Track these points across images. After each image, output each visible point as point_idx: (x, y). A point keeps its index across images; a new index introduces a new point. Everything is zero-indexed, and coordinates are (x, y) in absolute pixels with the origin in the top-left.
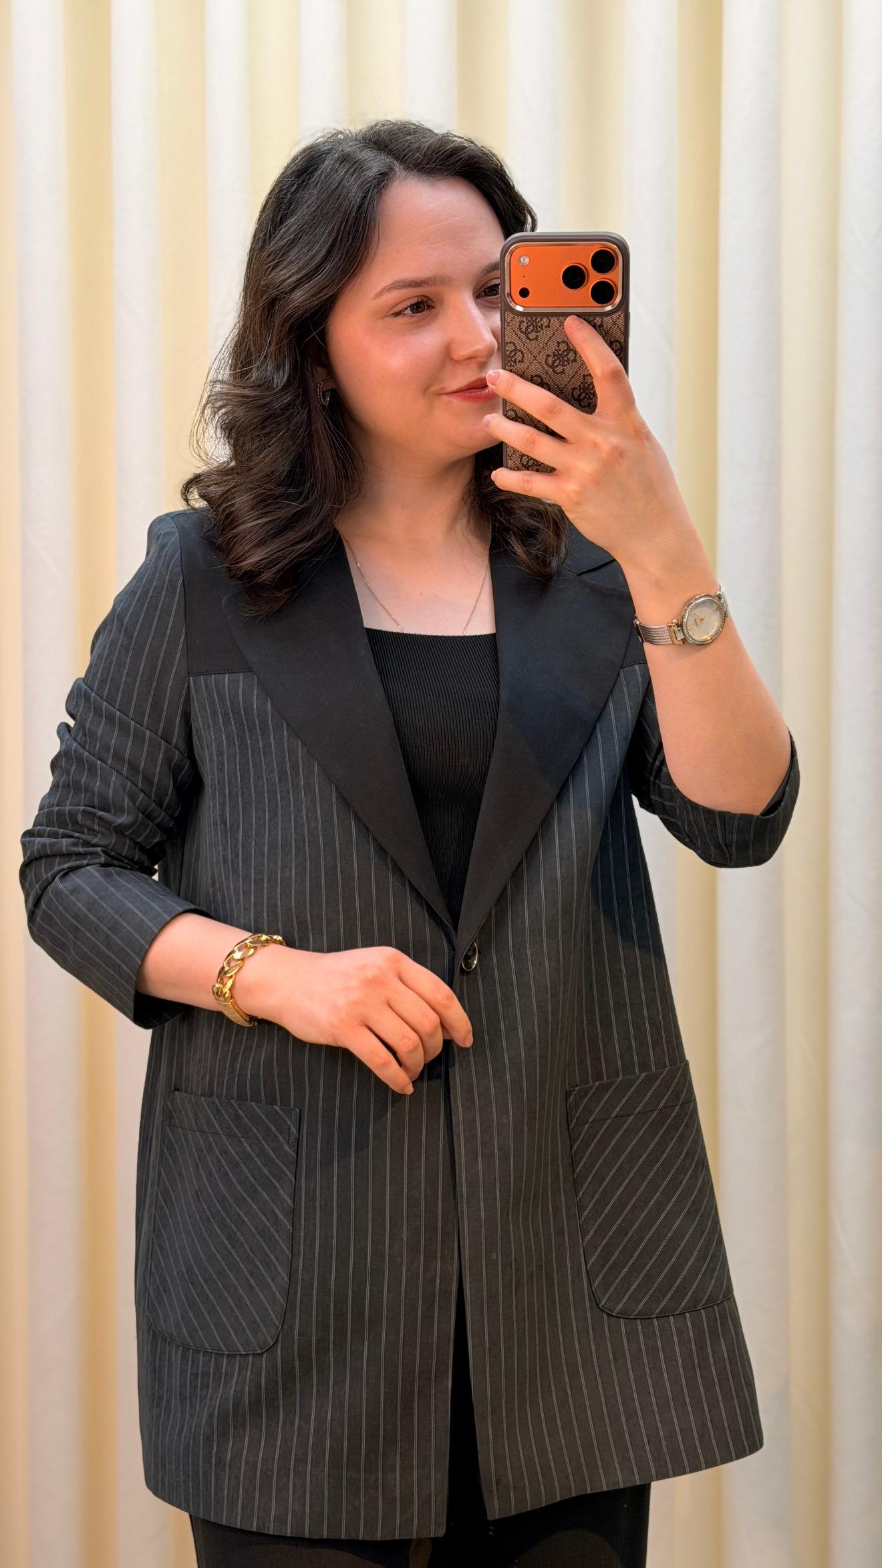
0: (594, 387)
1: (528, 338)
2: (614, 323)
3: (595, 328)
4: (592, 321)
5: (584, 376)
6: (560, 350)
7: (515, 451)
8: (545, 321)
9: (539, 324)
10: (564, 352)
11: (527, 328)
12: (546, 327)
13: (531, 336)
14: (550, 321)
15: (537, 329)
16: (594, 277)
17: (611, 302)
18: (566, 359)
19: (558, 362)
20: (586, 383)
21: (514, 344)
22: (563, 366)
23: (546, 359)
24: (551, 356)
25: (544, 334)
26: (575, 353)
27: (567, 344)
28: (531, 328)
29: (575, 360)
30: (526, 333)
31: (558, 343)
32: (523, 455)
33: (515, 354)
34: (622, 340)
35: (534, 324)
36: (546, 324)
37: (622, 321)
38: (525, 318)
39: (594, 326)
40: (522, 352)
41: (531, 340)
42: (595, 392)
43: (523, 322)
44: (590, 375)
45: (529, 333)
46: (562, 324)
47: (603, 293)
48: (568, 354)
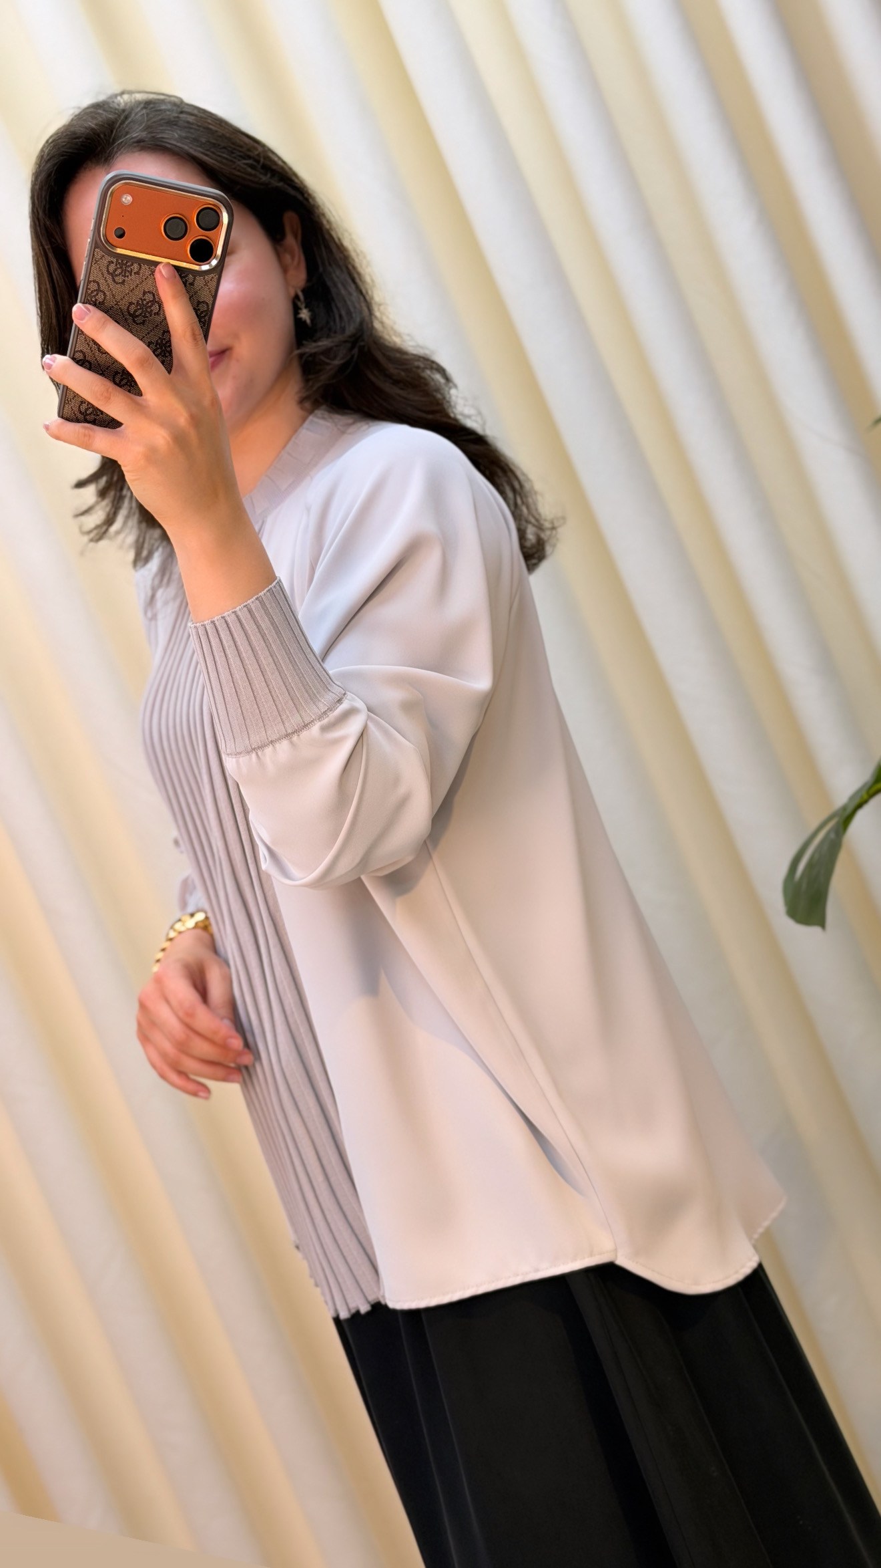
0: (170, 346)
1: (114, 281)
2: (206, 285)
3: (185, 286)
4: (186, 276)
5: (164, 332)
6: (145, 300)
7: (76, 395)
8: (136, 266)
9: (129, 269)
10: (148, 303)
11: (116, 270)
12: (135, 273)
13: (117, 279)
14: (141, 266)
15: (125, 273)
16: (196, 233)
17: (208, 262)
18: (149, 310)
19: (140, 311)
20: (165, 339)
21: (98, 285)
22: (143, 316)
23: (128, 307)
24: (134, 304)
25: (132, 280)
26: (160, 305)
27: (154, 295)
28: (119, 271)
29: (158, 314)
30: (113, 275)
31: (145, 293)
32: (83, 401)
33: (97, 294)
34: (210, 303)
35: (124, 267)
36: (136, 270)
37: (213, 284)
38: (115, 260)
39: (185, 283)
40: (105, 294)
41: (117, 283)
42: (171, 350)
43: (113, 263)
44: (169, 332)
45: (117, 275)
46: (153, 273)
47: (202, 251)
48: (151, 307)
